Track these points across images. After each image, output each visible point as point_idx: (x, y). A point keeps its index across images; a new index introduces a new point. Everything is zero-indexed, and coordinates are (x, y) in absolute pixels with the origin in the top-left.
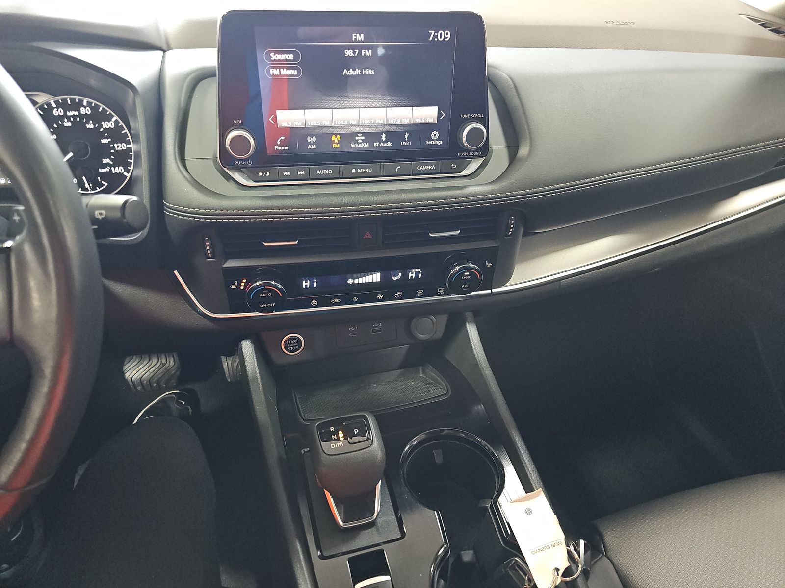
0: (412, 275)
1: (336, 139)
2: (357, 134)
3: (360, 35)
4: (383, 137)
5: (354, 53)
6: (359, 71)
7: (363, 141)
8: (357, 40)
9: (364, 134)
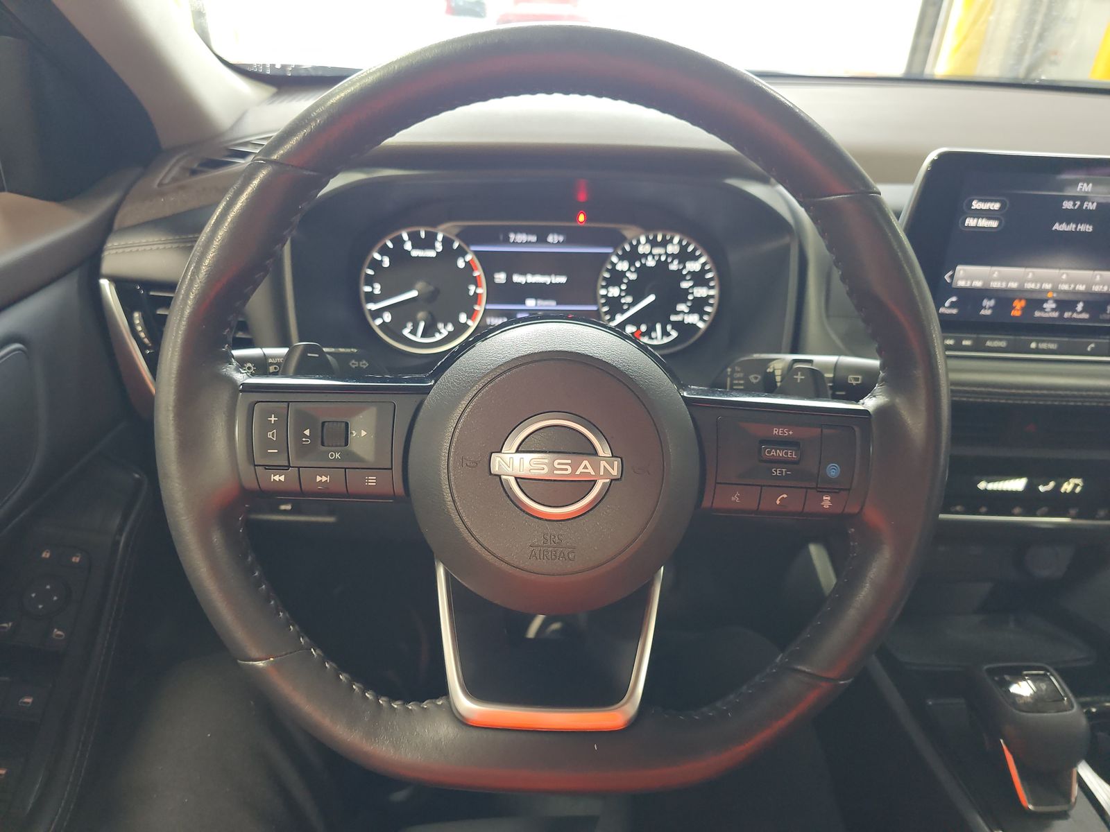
0: (1067, 487)
1: (1019, 305)
2: (1046, 301)
3: (1088, 185)
4: (1080, 307)
5: (1074, 205)
6: (1074, 226)
7: (1053, 310)
8: (1083, 190)
9: (1056, 301)
